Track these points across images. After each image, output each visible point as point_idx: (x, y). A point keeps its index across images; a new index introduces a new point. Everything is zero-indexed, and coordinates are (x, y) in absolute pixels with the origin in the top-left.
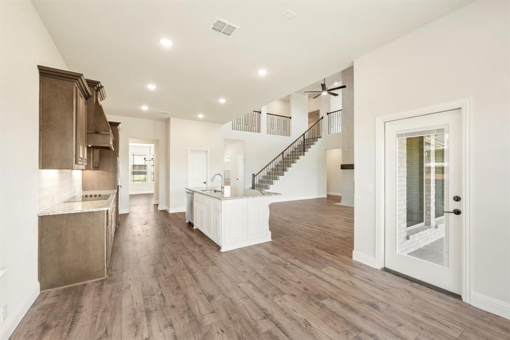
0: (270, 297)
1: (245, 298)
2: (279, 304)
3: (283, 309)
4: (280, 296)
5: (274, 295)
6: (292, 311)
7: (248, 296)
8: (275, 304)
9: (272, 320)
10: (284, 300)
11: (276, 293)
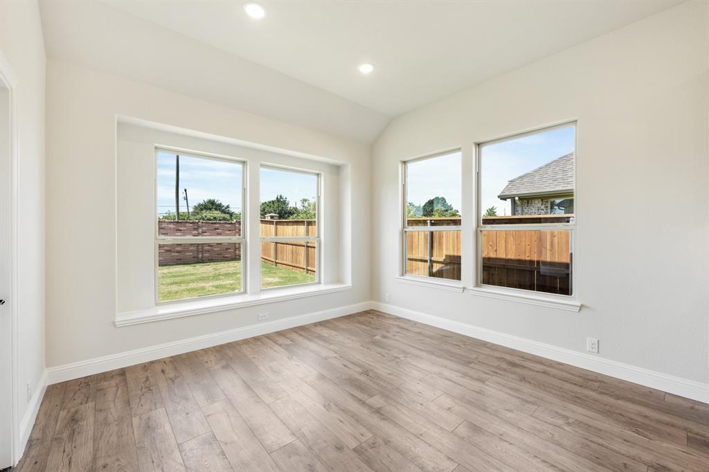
0: (380, 441)
1: (421, 435)
2: (363, 430)
3: (357, 421)
4: (364, 445)
5: (373, 445)
6: (344, 421)
7: (418, 438)
8: (369, 428)
9: (370, 407)
10: (355, 437)
11: (370, 450)
